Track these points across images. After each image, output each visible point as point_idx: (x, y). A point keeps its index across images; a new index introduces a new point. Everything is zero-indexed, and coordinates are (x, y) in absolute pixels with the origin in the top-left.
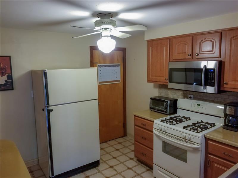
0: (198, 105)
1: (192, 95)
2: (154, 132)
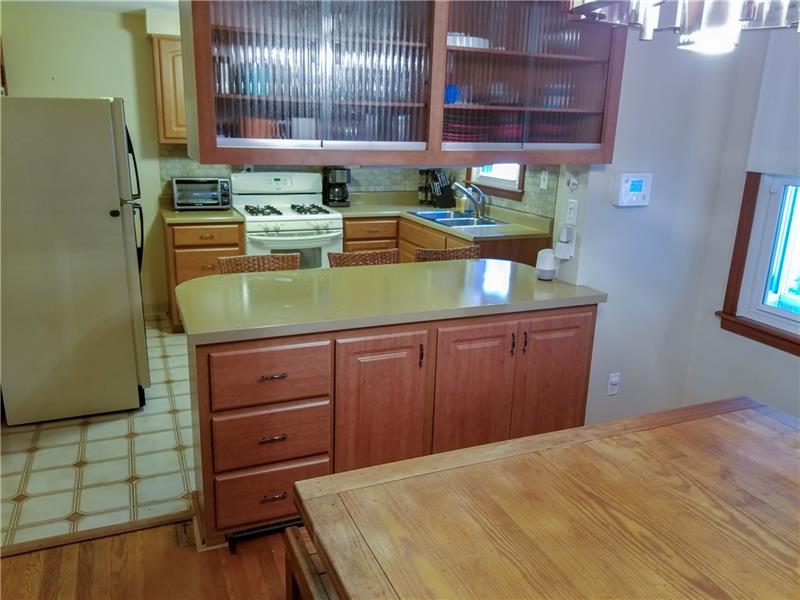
0: (275, 180)
2: (250, 239)
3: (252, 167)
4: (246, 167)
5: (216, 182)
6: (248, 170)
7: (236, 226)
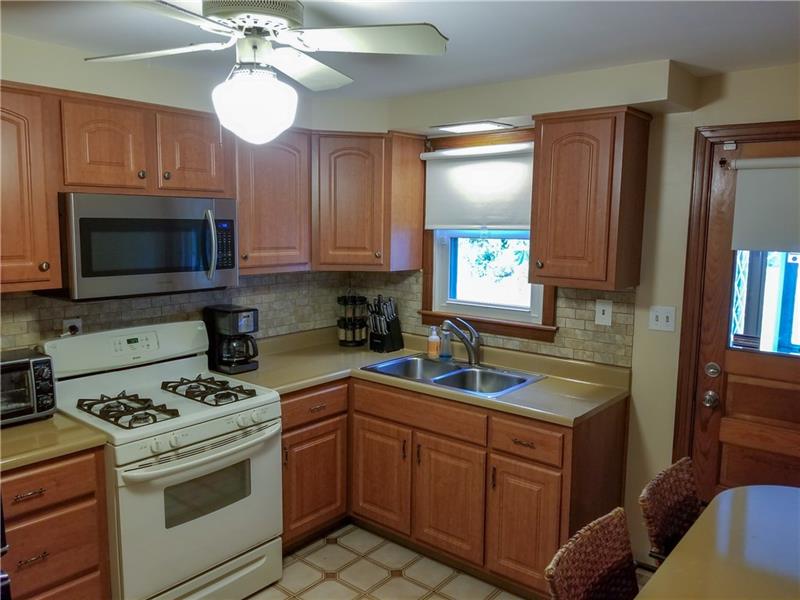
0: (129, 341)
1: (78, 317)
2: (125, 479)
3: (78, 323)
4: (67, 324)
5: (26, 366)
6: (73, 330)
7: (92, 456)
